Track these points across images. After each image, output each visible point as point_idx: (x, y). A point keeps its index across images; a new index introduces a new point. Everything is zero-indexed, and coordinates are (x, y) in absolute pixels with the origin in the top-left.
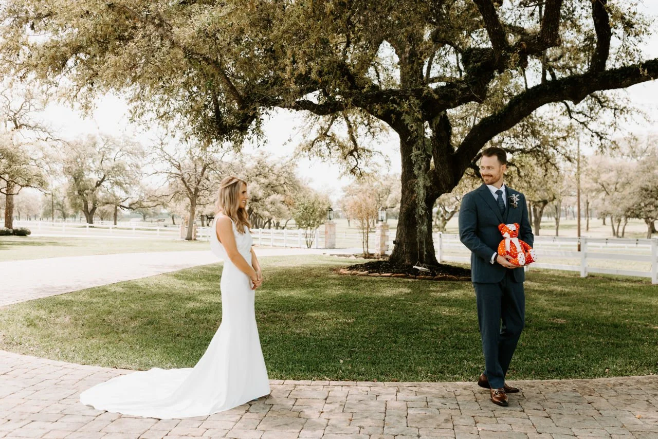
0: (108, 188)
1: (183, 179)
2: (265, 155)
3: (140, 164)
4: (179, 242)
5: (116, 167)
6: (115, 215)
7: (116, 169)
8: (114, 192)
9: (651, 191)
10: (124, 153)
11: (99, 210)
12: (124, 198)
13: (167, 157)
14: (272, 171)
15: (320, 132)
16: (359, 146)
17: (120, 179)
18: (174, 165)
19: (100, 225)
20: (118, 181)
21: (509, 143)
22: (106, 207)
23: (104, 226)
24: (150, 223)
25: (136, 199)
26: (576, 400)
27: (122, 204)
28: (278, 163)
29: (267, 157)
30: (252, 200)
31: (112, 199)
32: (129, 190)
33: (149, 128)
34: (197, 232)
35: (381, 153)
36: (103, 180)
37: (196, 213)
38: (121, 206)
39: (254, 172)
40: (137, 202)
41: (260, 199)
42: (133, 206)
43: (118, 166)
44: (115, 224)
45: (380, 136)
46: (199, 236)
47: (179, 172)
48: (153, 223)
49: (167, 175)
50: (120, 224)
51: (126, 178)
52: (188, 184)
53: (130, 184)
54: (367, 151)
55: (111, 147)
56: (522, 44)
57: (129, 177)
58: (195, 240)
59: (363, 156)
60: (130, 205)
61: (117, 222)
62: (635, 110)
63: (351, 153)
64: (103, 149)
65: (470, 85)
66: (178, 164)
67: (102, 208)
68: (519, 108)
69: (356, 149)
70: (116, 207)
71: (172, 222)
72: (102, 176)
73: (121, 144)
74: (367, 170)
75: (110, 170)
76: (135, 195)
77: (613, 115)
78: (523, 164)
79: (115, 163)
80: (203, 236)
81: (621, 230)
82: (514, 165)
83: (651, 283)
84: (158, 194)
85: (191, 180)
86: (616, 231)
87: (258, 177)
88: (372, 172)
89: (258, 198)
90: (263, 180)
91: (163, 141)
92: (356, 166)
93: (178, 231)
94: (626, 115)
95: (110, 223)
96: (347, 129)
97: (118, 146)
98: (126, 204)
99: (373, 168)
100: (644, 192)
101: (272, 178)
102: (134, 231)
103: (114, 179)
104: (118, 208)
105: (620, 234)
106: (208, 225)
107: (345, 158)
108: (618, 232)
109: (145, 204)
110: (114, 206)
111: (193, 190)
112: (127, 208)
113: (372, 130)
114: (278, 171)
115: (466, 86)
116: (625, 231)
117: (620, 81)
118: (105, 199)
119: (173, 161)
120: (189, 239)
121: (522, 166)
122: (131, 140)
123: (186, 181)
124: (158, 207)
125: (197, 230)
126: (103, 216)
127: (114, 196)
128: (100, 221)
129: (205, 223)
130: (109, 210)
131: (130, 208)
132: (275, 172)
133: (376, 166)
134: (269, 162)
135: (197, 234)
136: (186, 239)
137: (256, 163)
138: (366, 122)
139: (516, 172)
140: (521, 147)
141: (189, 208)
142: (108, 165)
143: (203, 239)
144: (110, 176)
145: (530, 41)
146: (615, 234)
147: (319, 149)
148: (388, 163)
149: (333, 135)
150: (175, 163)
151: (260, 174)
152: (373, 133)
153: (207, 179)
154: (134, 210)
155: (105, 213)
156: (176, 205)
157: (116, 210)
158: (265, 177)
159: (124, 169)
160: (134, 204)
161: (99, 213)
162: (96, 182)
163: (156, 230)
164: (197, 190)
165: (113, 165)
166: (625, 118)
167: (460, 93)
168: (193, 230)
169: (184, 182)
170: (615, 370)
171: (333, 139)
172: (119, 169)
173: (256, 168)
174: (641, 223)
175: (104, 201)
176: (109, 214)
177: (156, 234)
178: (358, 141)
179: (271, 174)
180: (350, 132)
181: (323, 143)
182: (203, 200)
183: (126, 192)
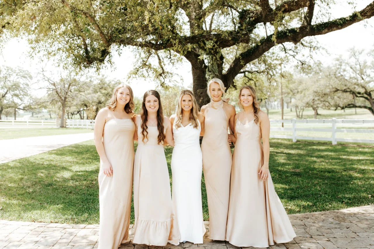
0: (10, 98)
1: (57, 92)
2: (104, 77)
3: (29, 83)
4: (56, 129)
5: (14, 86)
6: (15, 114)
7: (14, 87)
8: (13, 100)
9: (319, 93)
10: (19, 77)
11: (5, 111)
12: (20, 104)
13: (46, 79)
14: (109, 86)
15: (142, 62)
16: (166, 70)
17: (17, 92)
18: (51, 84)
19: (6, 120)
20: (16, 94)
21: (250, 67)
22: (9, 109)
23: (8, 121)
24: (36, 118)
25: (27, 104)
26: (339, 226)
27: (18, 107)
28: (113, 81)
29: (105, 78)
30: (98, 103)
31: (13, 105)
32: (23, 99)
33: (42, 61)
34: (66, 123)
35: (178, 75)
36: (6, 93)
37: (65, 111)
38: (18, 108)
39: (98, 87)
40: (28, 106)
41: (103, 102)
42: (26, 109)
43: (15, 85)
44: (15, 119)
45: (177, 65)
46: (68, 125)
47: (54, 88)
48: (38, 118)
49: (47, 89)
50: (18, 119)
51: (21, 92)
52: (60, 94)
53: (23, 95)
54: (170, 73)
55: (10, 74)
56: (285, 6)
57: (23, 91)
58: (65, 127)
59: (168, 76)
60: (24, 108)
61: (16, 118)
62: (322, 48)
63: (161, 75)
64: (6, 75)
65: (248, 32)
66: (53, 83)
67: (6, 110)
68: (263, 47)
69: (163, 73)
70: (15, 109)
71: (50, 117)
72: (6, 91)
73: (17, 72)
74: (171, 85)
75: (11, 87)
76: (27, 101)
77: (309, 51)
78: (257, 79)
79: (13, 83)
80: (71, 125)
81: (301, 114)
82: (253, 80)
83: (332, 144)
84: (42, 101)
85: (61, 92)
86: (298, 114)
87: (101, 90)
88: (173, 85)
89: (102, 102)
90: (103, 91)
91: (44, 70)
92: (164, 82)
93: (55, 122)
94: (316, 51)
95: (12, 119)
96: (158, 61)
97: (15, 73)
98: (21, 107)
99: (173, 83)
100: (315, 93)
101: (109, 90)
102: (28, 123)
103: (13, 92)
104: (17, 109)
105: (300, 116)
106: (71, 118)
107: (158, 78)
108: (299, 115)
109: (32, 107)
110: (14, 108)
111: (63, 98)
112: (22, 109)
113: (172, 61)
114: (113, 86)
115: (246, 32)
116: (303, 114)
117: (321, 31)
118: (9, 105)
119: (51, 81)
120: (62, 127)
121: (257, 80)
122: (23, 69)
123: (59, 93)
124: (41, 108)
125: (66, 121)
126: (7, 114)
127: (14, 102)
128: (6, 118)
129: (70, 117)
130: (11, 111)
131: (24, 109)
132: (111, 86)
133: (175, 82)
134: (107, 81)
135: (67, 124)
136: (61, 127)
137: (99, 81)
138: (169, 57)
139: (254, 84)
140: (256, 70)
141: (61, 109)
142: (9, 84)
143: (71, 127)
144: (11, 91)
145: (290, 4)
146: (298, 116)
147: (142, 73)
148: (182, 81)
149: (150, 64)
150: (52, 82)
151: (102, 88)
152: (173, 63)
153: (71, 91)
154: (26, 110)
155: (8, 113)
156: (52, 107)
157: (15, 111)
158: (105, 89)
159: (19, 86)
160: (26, 107)
161: (5, 113)
162: (2, 94)
163: (41, 122)
164: (65, 98)
165: (12, 84)
166: (316, 53)
167: (243, 36)
168: (64, 122)
169: (57, 93)
170: (348, 203)
171: (150, 66)
172: (16, 86)
173: (100, 84)
174: (311, 110)
175: (7, 106)
176: (11, 113)
177: (41, 125)
178: (164, 68)
179: (109, 88)
180: (160, 63)
181: (144, 69)
182: (69, 103)
183: (21, 100)
